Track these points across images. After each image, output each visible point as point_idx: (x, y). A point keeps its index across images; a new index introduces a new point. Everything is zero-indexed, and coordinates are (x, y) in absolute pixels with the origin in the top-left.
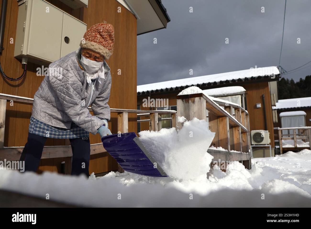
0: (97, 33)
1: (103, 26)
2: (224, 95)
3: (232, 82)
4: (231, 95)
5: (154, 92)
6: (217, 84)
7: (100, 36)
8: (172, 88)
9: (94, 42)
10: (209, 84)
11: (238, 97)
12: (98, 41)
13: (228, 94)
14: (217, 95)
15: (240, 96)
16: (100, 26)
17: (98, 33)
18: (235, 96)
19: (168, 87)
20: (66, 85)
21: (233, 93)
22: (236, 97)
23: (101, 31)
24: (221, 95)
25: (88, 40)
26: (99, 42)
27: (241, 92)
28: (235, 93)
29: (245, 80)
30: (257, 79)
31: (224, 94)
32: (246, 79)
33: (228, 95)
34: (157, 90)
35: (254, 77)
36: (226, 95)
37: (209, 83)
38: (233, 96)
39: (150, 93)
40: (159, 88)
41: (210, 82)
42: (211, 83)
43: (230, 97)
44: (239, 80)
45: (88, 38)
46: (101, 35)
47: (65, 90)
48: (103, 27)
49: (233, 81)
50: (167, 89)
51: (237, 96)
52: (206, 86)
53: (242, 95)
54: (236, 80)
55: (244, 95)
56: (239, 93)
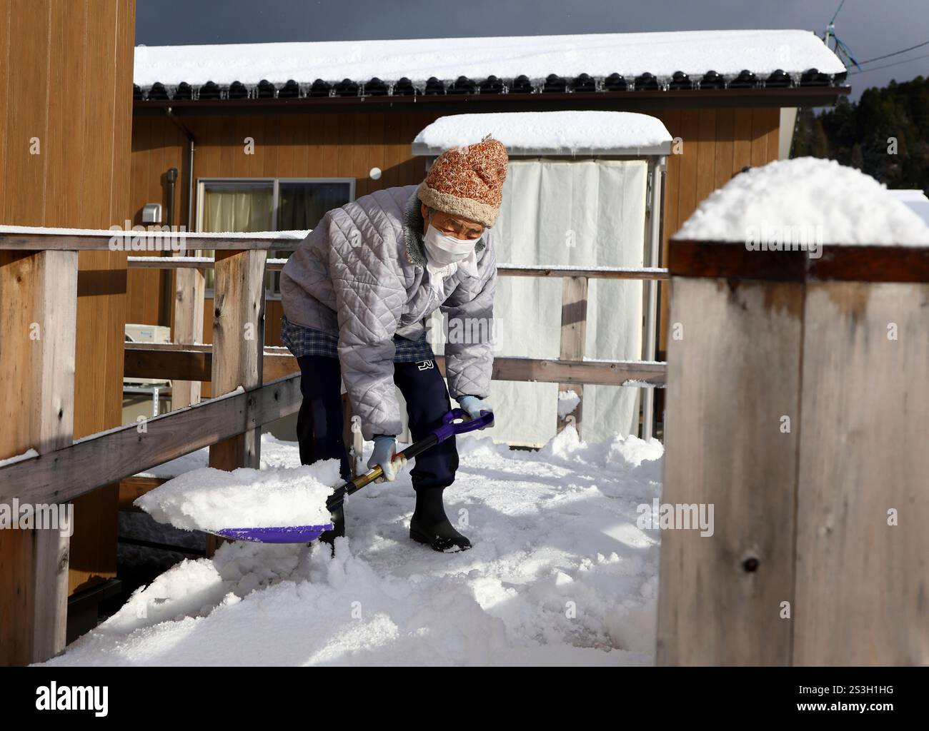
0: (471, 171)
1: (486, 152)
2: (561, 153)
3: (607, 90)
4: (599, 154)
5: (195, 97)
6: (532, 89)
7: (479, 179)
8: (291, 87)
9: (470, 197)
10: (492, 84)
11: (635, 171)
12: (477, 195)
13: (588, 149)
14: (530, 150)
15: (643, 165)
16: (480, 154)
17: (476, 171)
18: (618, 163)
19: (271, 79)
20: (368, 290)
21: (613, 149)
22: (622, 169)
23: (483, 166)
24: (552, 150)
25: (453, 192)
26: (480, 197)
27: (654, 147)
28: (621, 149)
29: (671, 84)
30: (730, 87)
31: (565, 149)
32: (679, 80)
33: (587, 154)
34: (210, 88)
35: (721, 76)
36: (574, 152)
37: (492, 79)
38: (611, 163)
39: (171, 97)
40: (223, 78)
41: (499, 75)
42: (500, 80)
43: (592, 165)
44: (646, 81)
45: (450, 187)
46: (482, 177)
47: (360, 302)
48: (487, 157)
49: (615, 81)
50: (265, 86)
51: (629, 163)
52: (472, 92)
53: (653, 160)
54: (630, 83)
55: (663, 161)
56: (645, 148)
